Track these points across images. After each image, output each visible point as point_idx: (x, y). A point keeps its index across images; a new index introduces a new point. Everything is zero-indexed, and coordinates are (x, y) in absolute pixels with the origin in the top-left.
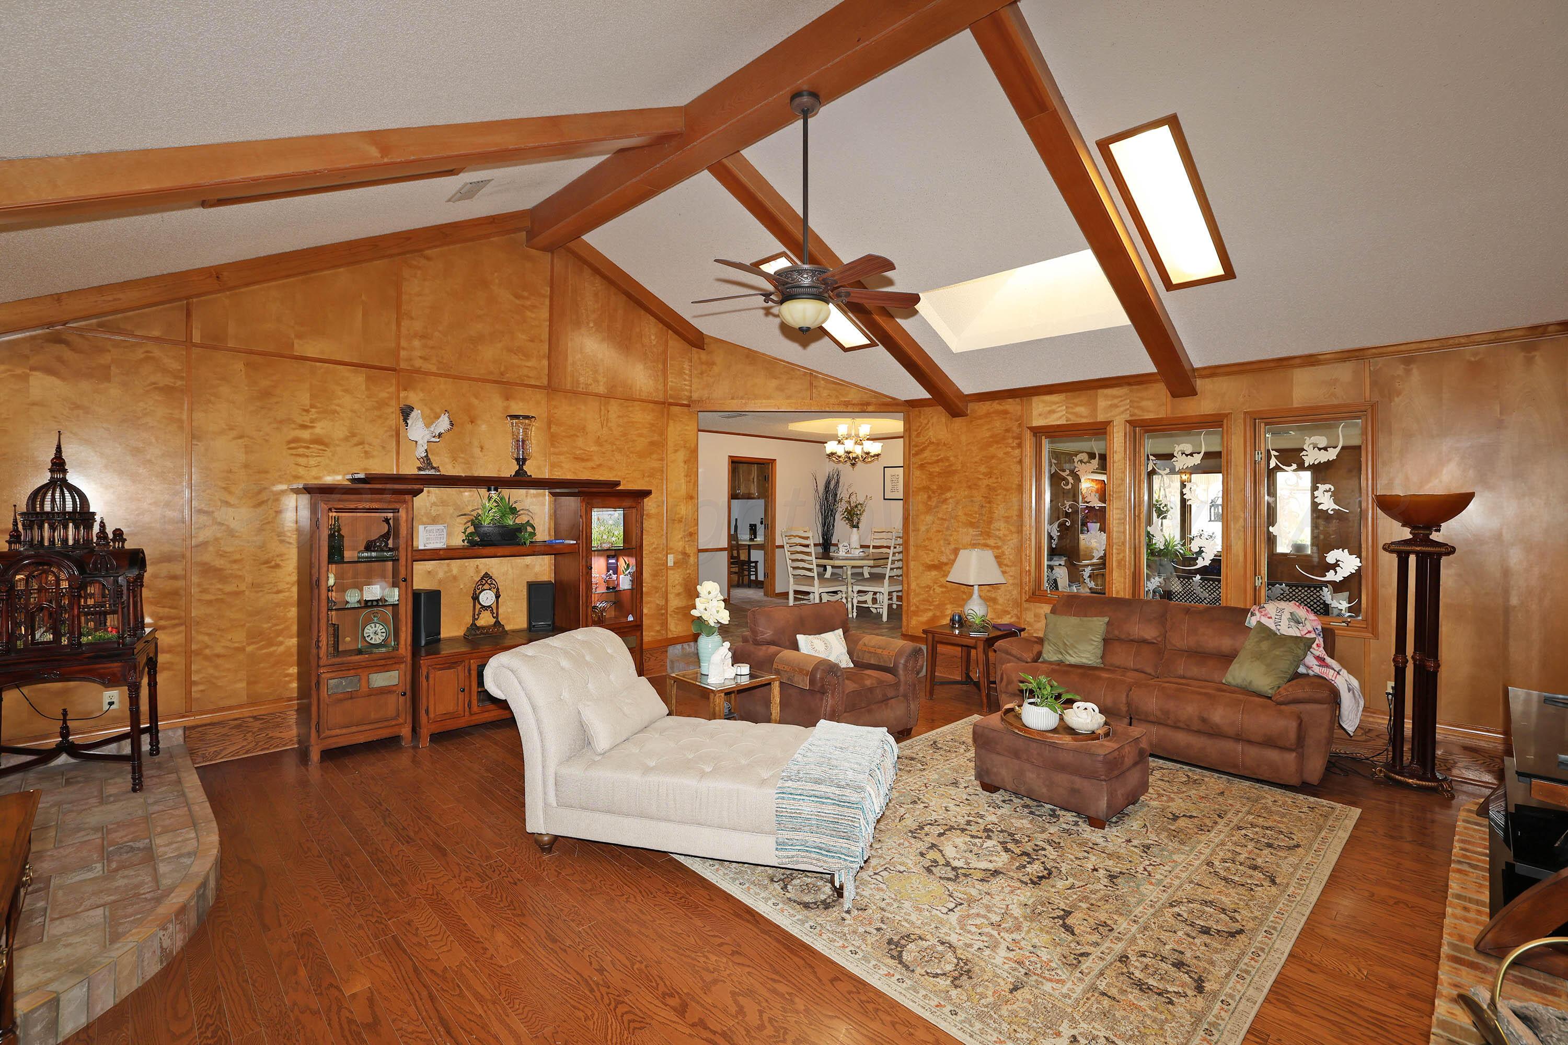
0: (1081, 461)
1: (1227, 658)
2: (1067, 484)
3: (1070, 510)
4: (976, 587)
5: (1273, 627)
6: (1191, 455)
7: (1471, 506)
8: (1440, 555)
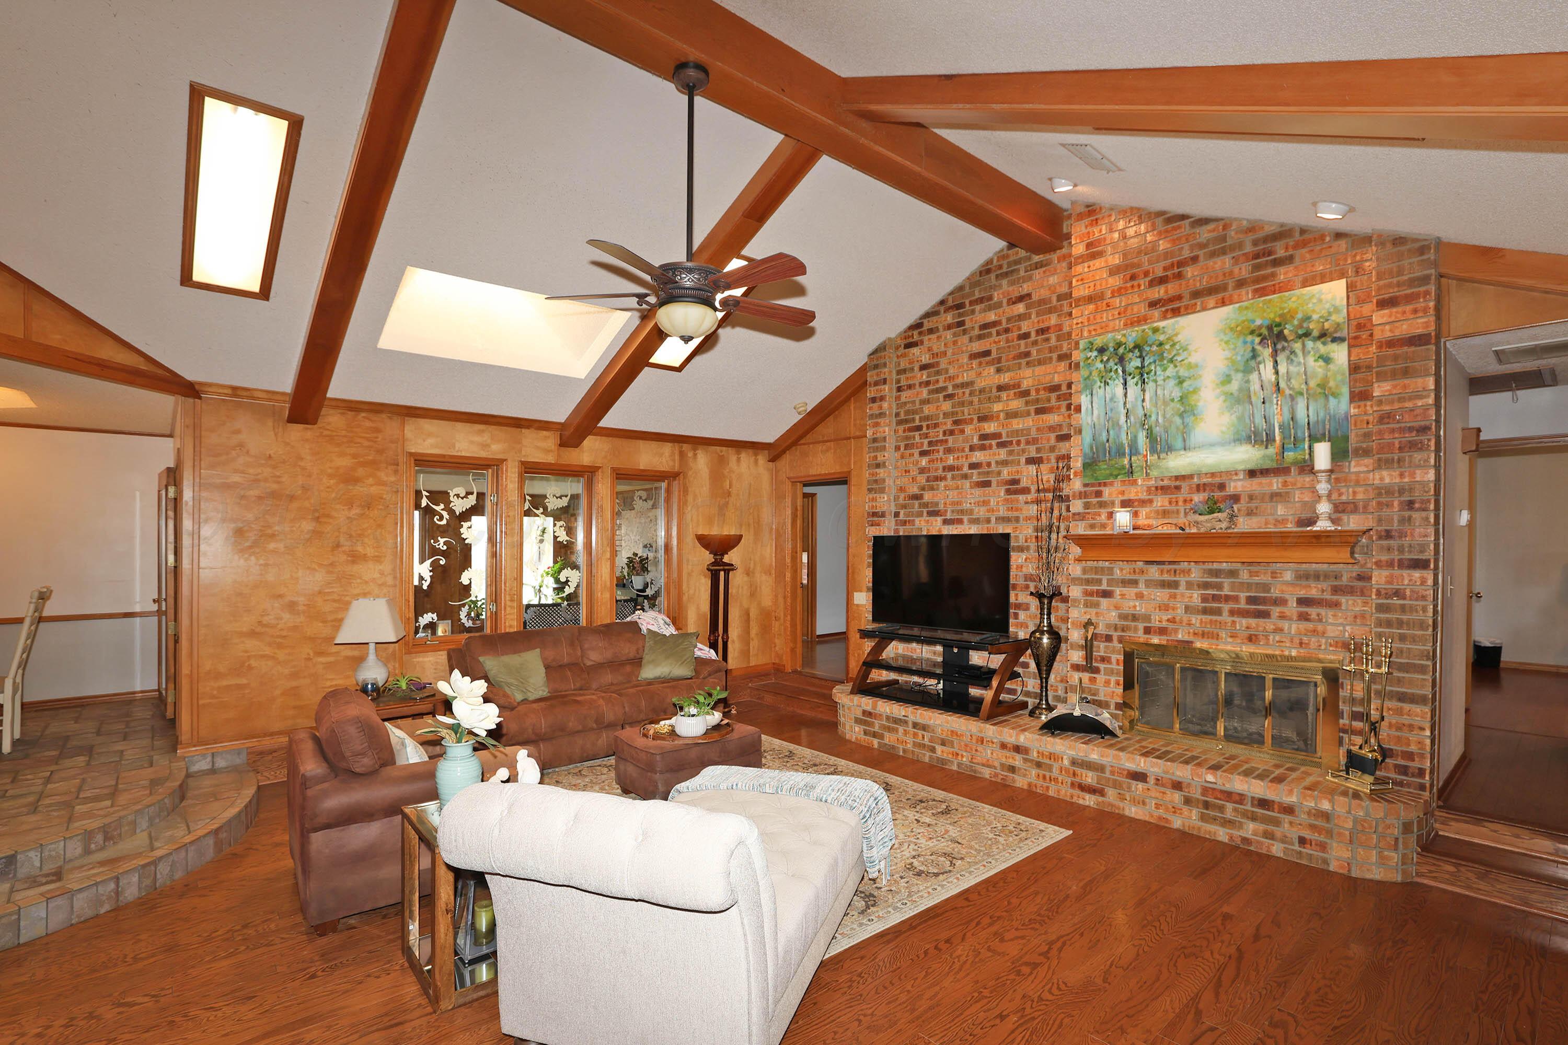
0: (458, 496)
1: (637, 662)
2: (441, 518)
3: (445, 548)
4: (372, 646)
5: (657, 630)
6: (560, 497)
7: (743, 540)
8: (729, 570)
